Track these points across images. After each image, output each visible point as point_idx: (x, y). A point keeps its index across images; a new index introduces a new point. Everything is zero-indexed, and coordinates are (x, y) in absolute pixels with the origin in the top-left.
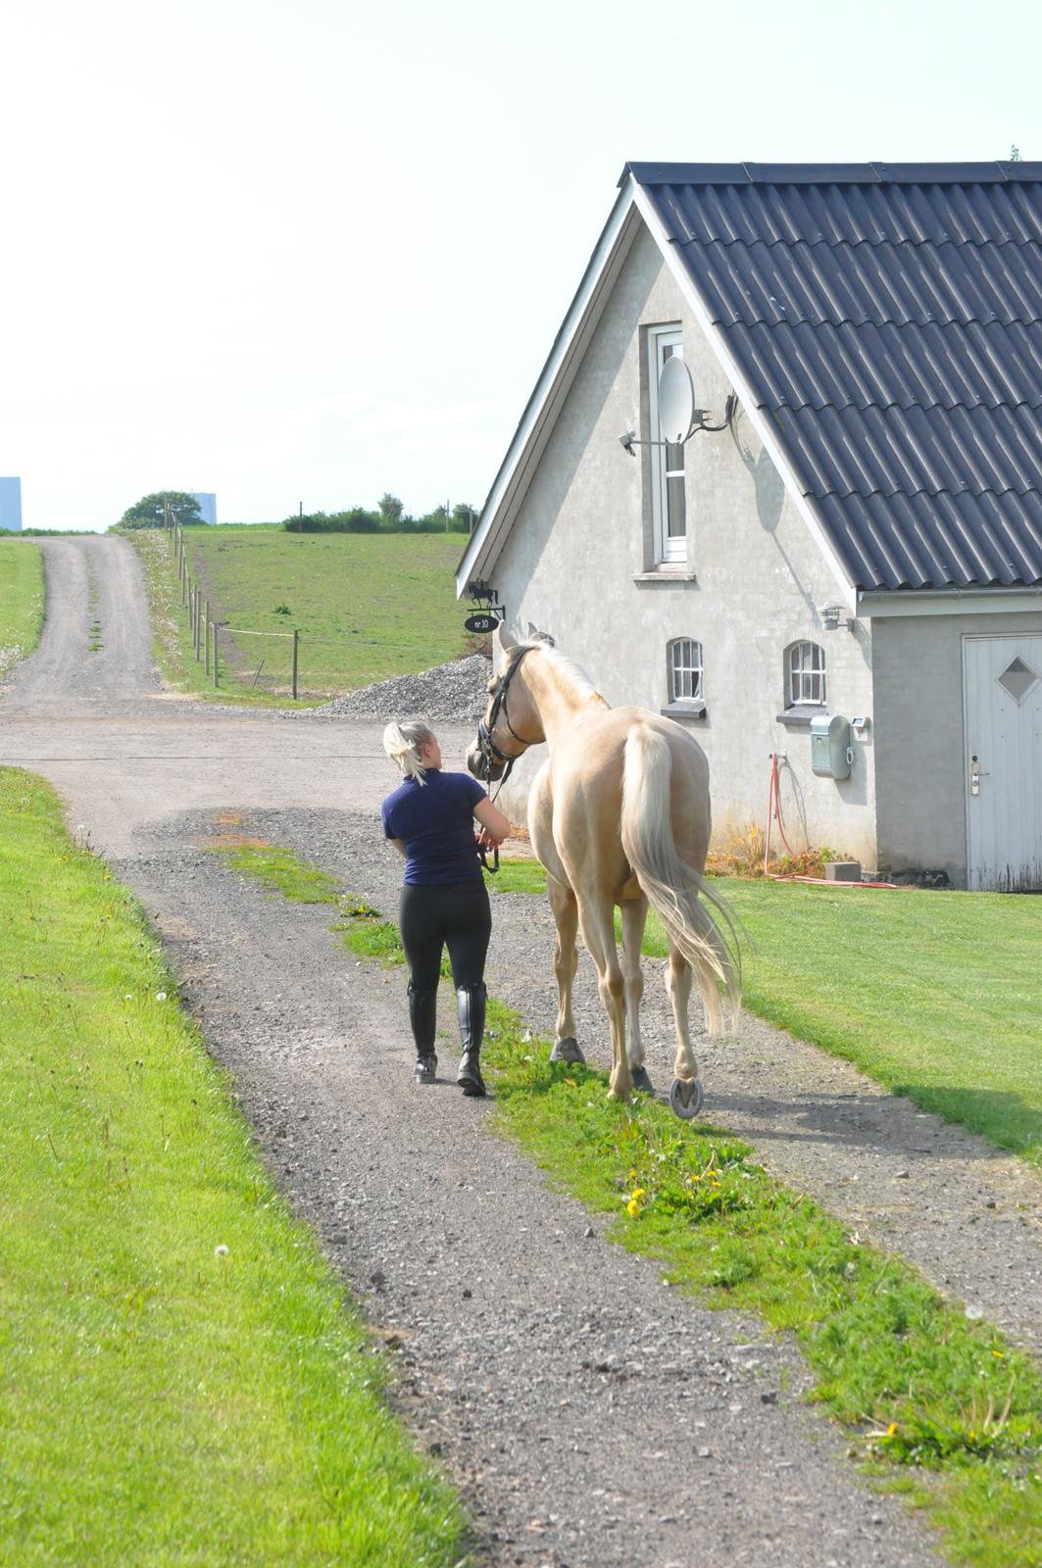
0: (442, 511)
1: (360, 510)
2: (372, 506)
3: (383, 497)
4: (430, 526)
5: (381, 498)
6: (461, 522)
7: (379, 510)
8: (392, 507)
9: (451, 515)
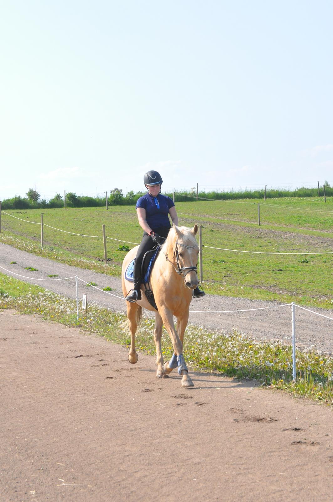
0: (58, 197)
1: (19, 197)
2: (24, 196)
3: (29, 190)
4: (55, 204)
5: (28, 191)
6: (71, 202)
7: (26, 197)
8: (33, 195)
9: (63, 198)
